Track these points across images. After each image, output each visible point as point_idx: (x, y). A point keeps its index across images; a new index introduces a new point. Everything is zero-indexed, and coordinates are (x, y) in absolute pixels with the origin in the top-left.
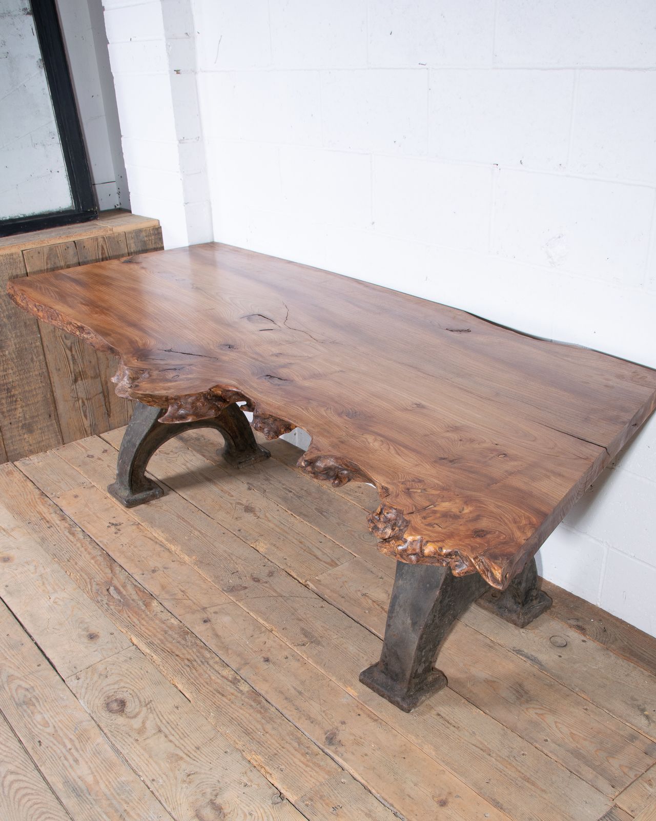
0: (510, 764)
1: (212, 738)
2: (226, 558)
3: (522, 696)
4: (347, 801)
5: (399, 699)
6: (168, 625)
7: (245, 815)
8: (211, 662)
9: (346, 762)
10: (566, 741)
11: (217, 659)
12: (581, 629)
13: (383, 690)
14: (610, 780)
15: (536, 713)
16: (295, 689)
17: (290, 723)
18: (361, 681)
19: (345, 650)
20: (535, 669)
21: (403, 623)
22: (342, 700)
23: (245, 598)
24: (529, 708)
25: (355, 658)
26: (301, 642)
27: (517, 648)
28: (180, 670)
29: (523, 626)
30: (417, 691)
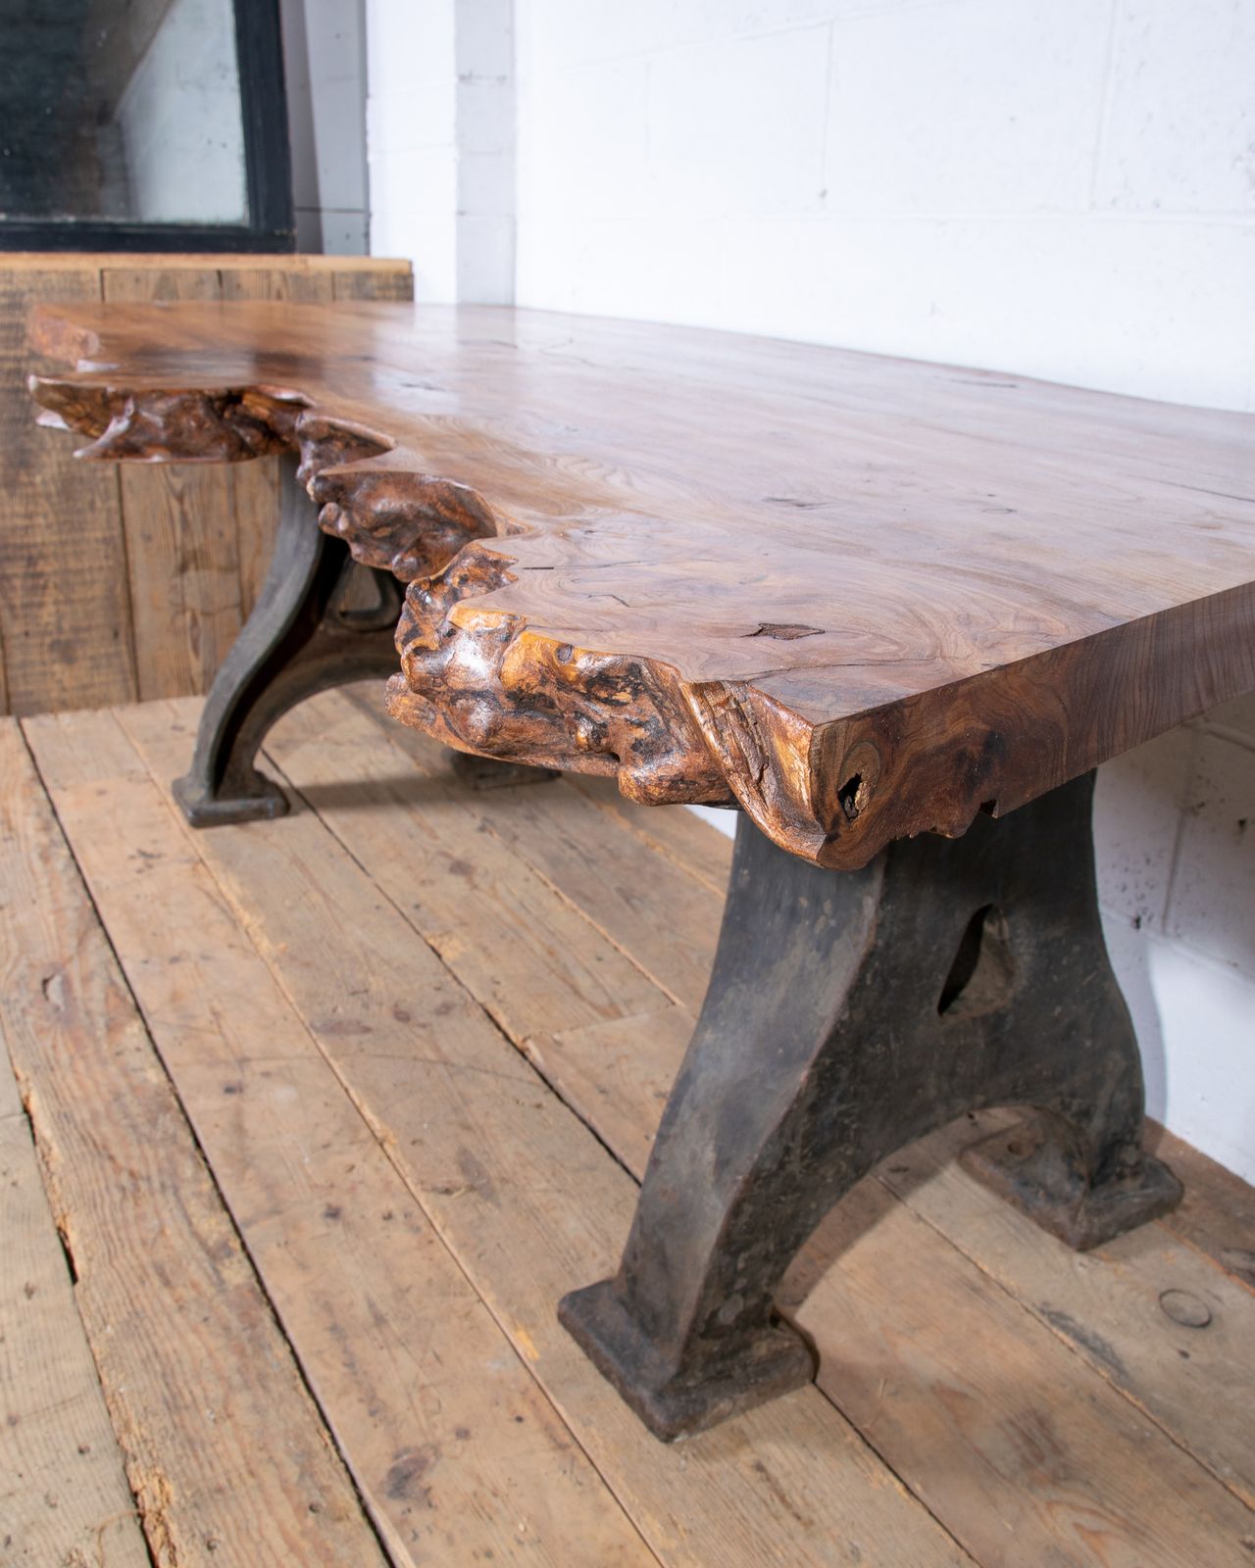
2: (355, 959)
3: (1041, 1459)
6: (135, 1082)
8: (186, 1191)
11: (208, 1185)
13: (612, 1355)
17: (311, 1402)
18: (562, 1318)
20: (1099, 1381)
21: (694, 1159)
22: (489, 1362)
23: (354, 1053)
24: (1058, 1503)
25: (572, 1252)
26: (441, 1183)
27: (1056, 1308)
28: (97, 1194)
29: (1085, 1245)
30: (710, 1379)
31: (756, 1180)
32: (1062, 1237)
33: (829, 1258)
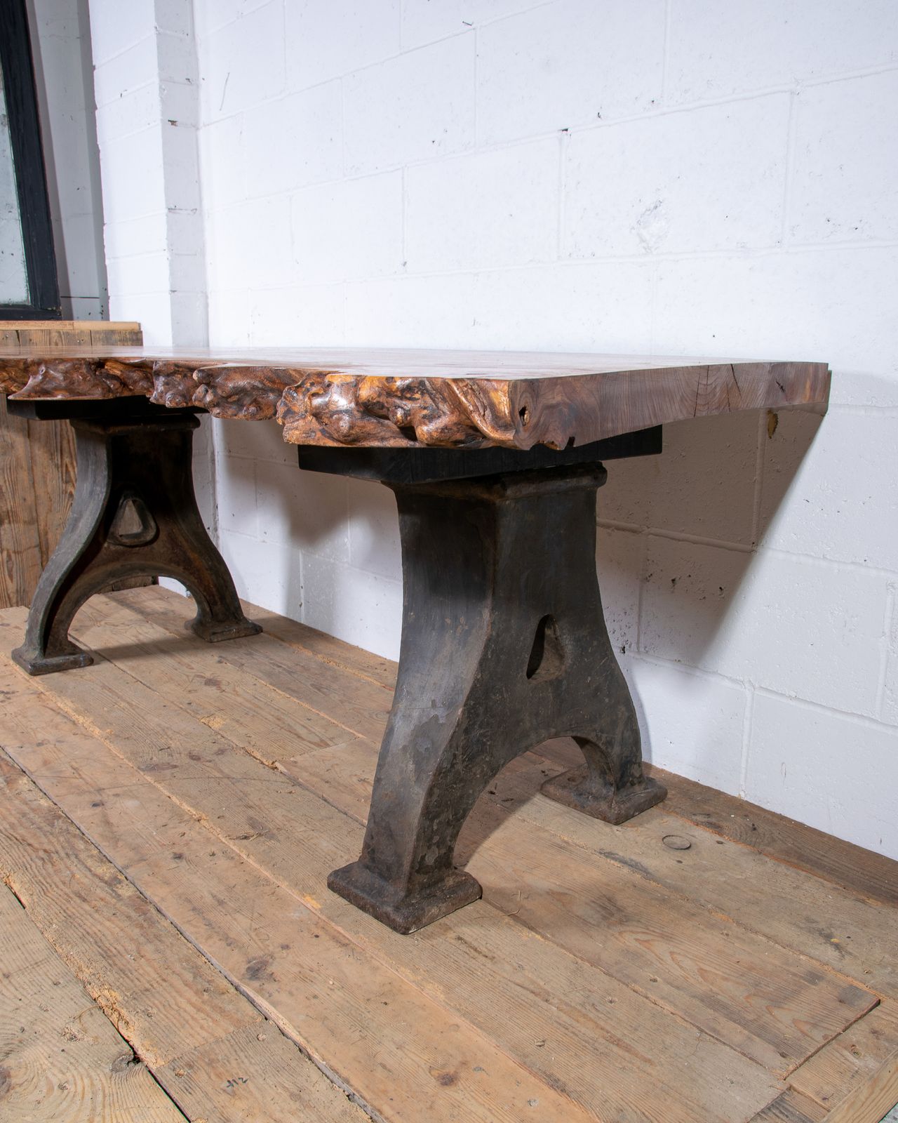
0: (585, 1016)
1: (40, 961)
2: (157, 733)
3: (612, 915)
4: (260, 1071)
5: (389, 909)
6: (33, 807)
7: (51, 1089)
8: (82, 856)
9: (275, 1007)
10: (692, 981)
11: (95, 852)
12: (717, 828)
13: (365, 895)
14: (777, 1046)
15: (636, 940)
16: (214, 897)
17: (190, 945)
18: (331, 886)
19: (314, 847)
20: (637, 877)
21: (402, 772)
22: (292, 914)
23: (170, 779)
24: (625, 932)
25: (328, 857)
26: (242, 834)
27: (608, 850)
28: (26, 863)
29: (619, 820)
30: (424, 898)
31: (439, 774)
32: (605, 819)
33: (477, 844)
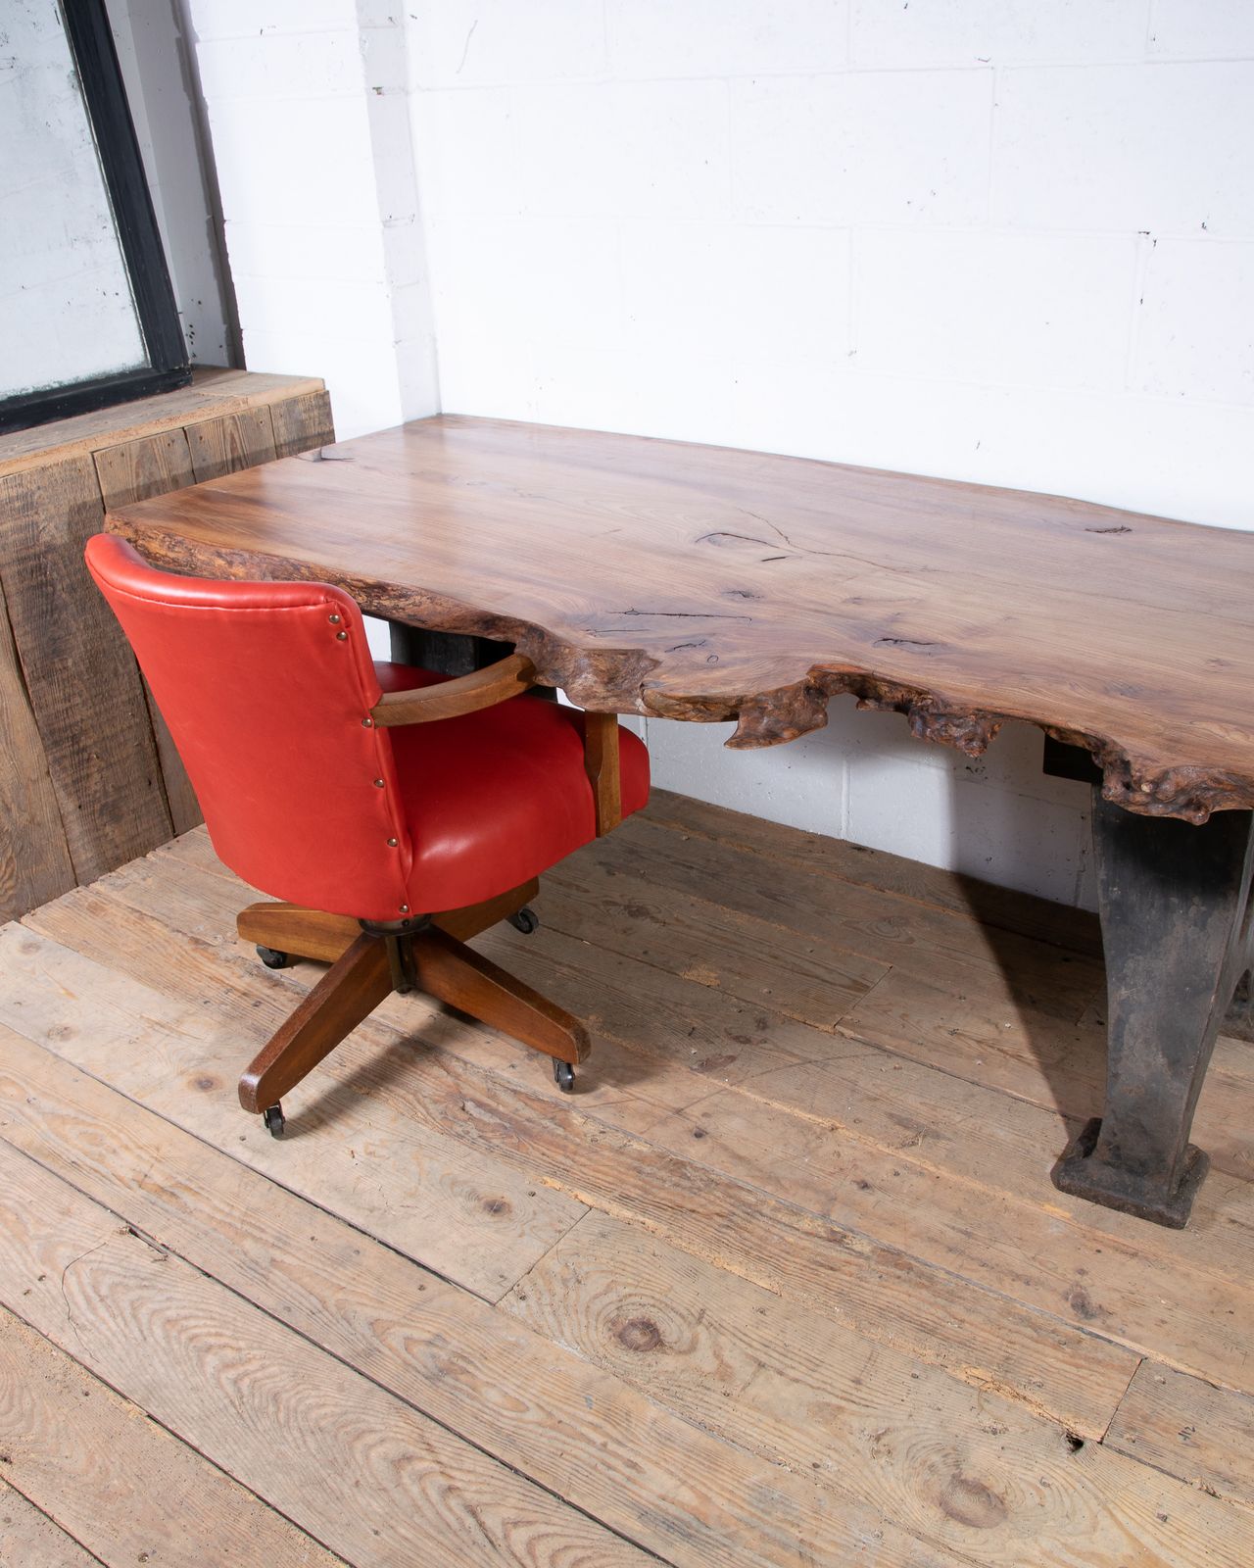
1: (872, 1355)
4: (1195, 1416)
5: (1161, 1208)
6: (634, 1156)
7: (1037, 1489)
8: (766, 1211)
9: (1139, 1344)
11: (773, 1202)
13: (1118, 1195)
16: (953, 1229)
21: (1148, 1066)
23: (745, 1078)
26: (903, 1141)
28: (718, 1237)
